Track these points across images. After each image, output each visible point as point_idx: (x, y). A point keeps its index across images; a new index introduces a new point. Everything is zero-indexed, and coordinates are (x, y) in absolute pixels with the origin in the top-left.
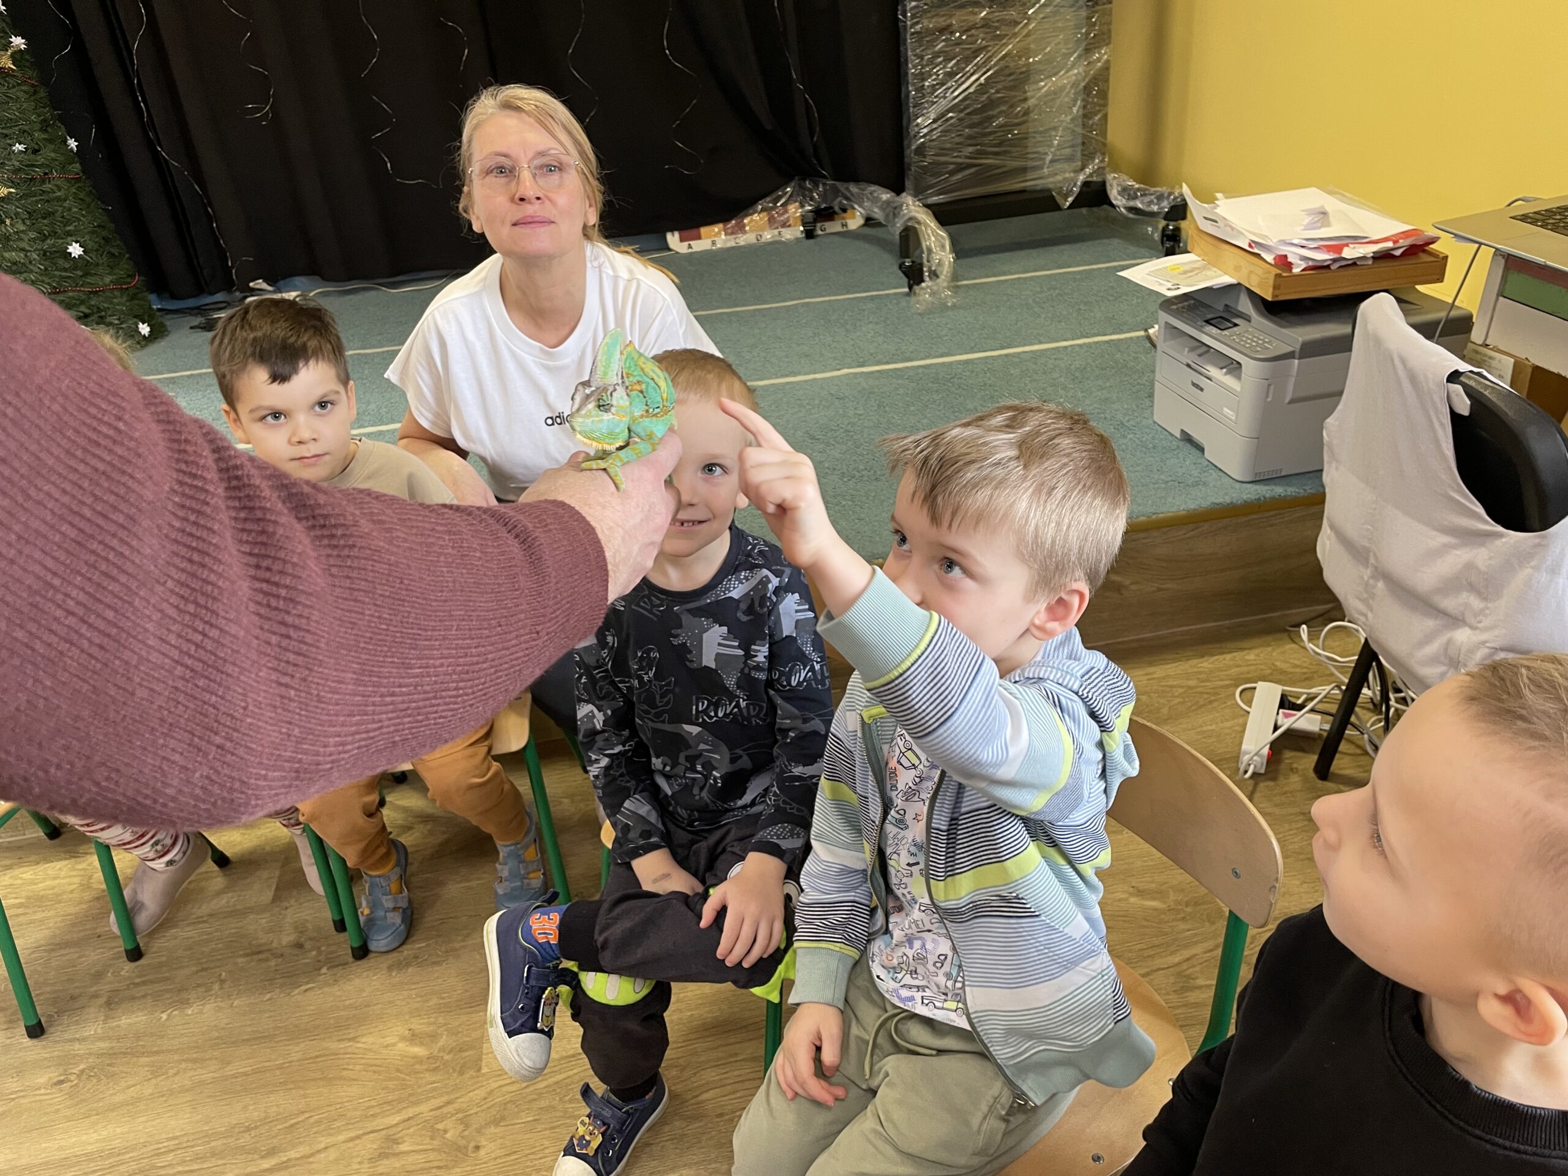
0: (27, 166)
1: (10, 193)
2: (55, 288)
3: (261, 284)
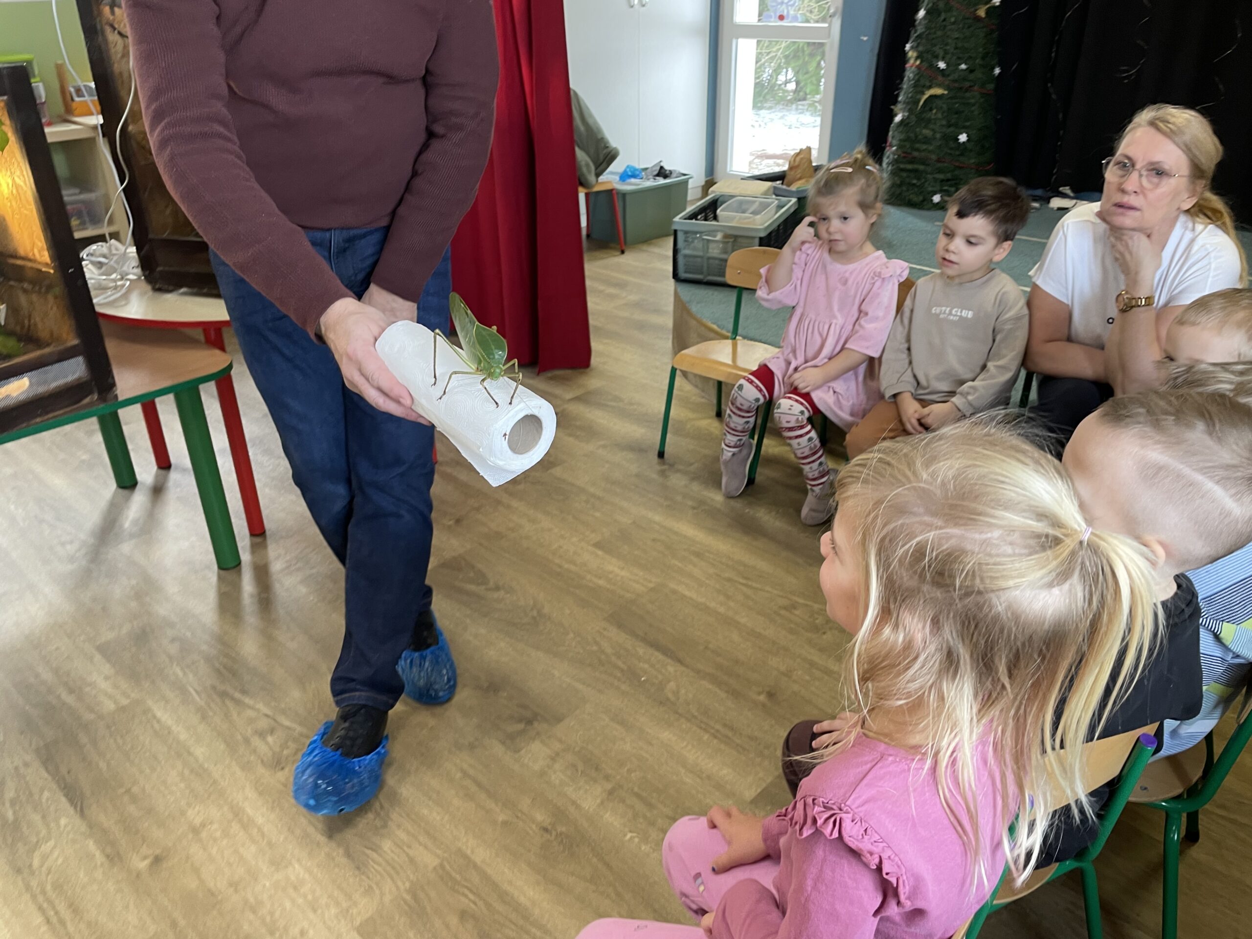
0: (963, 79)
1: (944, 94)
2: (940, 159)
3: (1067, 190)
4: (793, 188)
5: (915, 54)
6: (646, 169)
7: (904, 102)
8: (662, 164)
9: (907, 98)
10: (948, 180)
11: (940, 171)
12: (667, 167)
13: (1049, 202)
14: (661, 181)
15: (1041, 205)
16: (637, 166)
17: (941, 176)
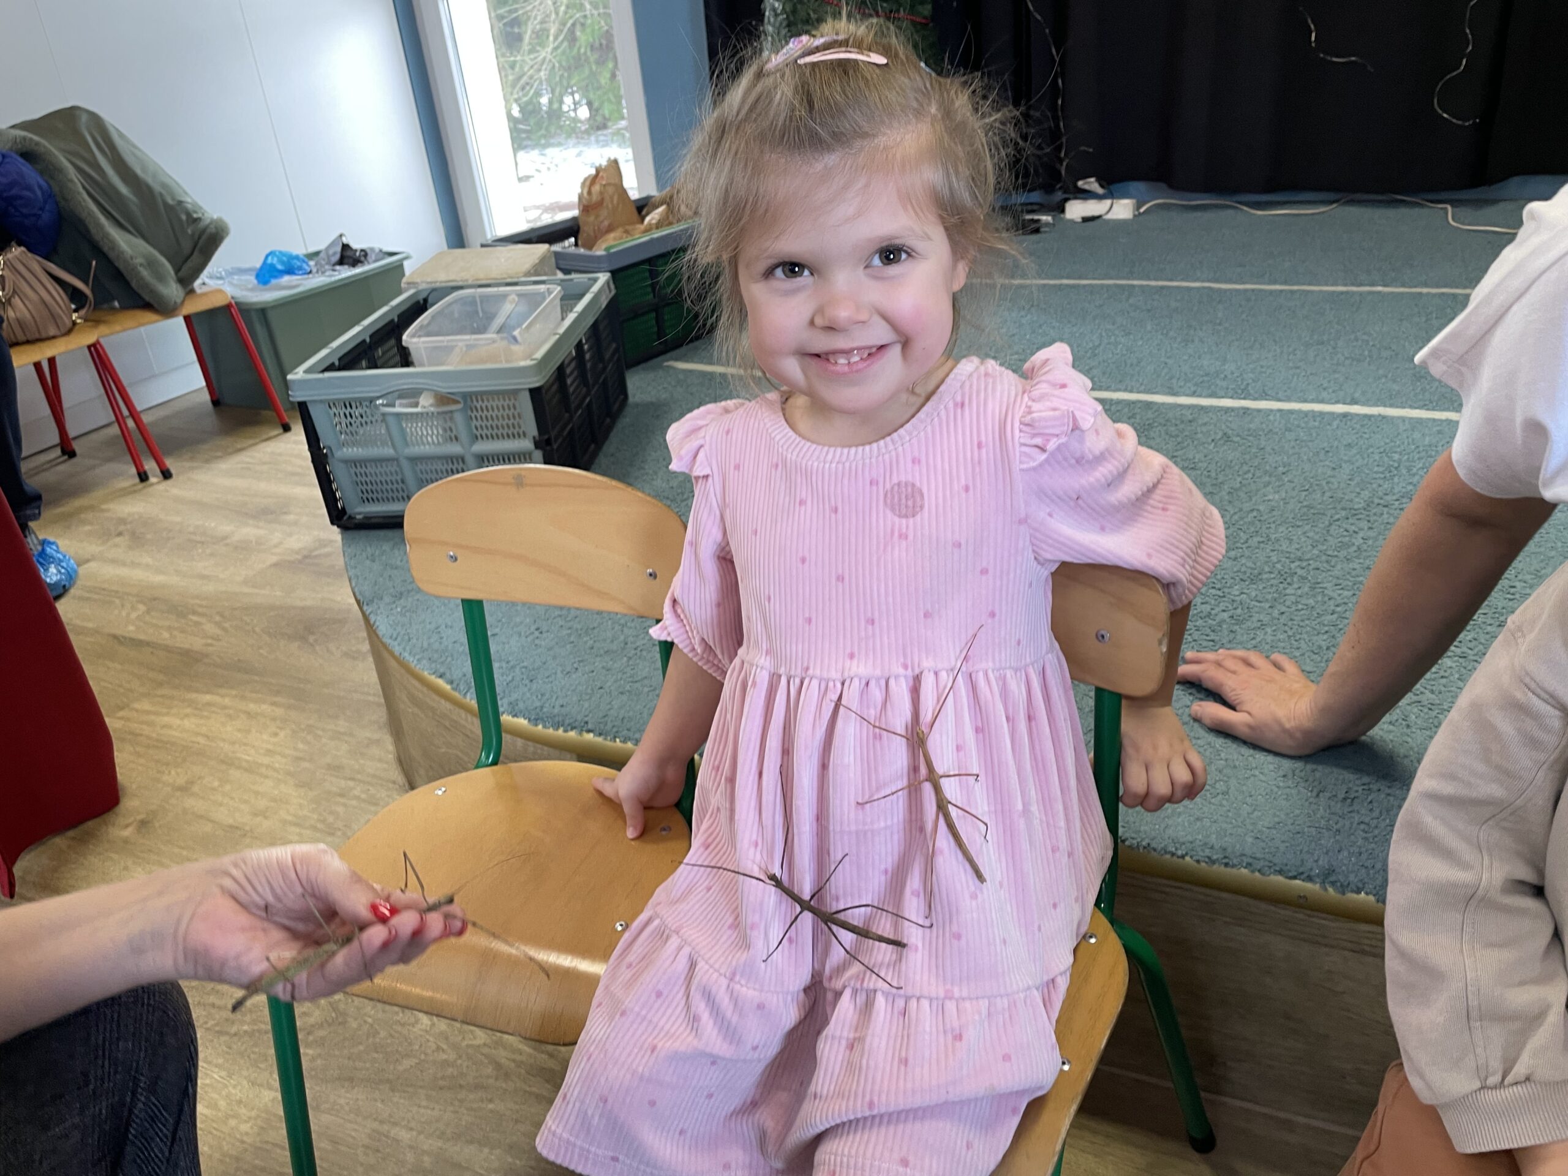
3: (1091, 184)
4: (599, 251)
6: (317, 254)
8: (345, 240)
12: (356, 245)
13: (1063, 211)
14: (346, 272)
15: (1054, 218)
16: (300, 250)
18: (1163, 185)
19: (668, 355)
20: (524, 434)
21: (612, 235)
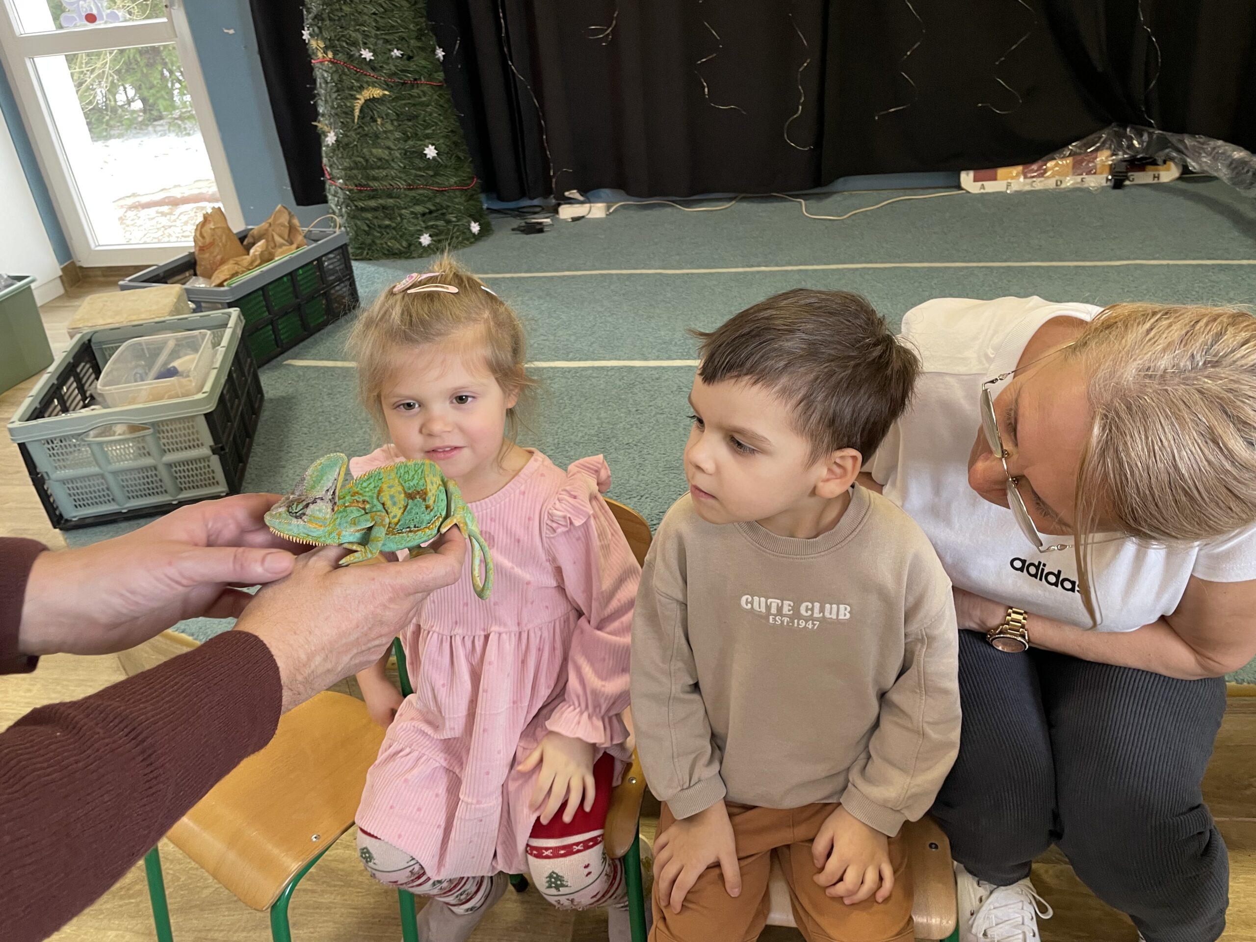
0: (402, 71)
1: (385, 95)
2: (410, 185)
3: (574, 194)
4: (222, 286)
5: (322, 45)
7: (330, 115)
9: (333, 107)
10: (431, 212)
11: (417, 202)
13: (557, 213)
15: (552, 220)
17: (419, 209)
18: (623, 191)
19: (285, 355)
20: (202, 445)
21: (225, 267)
